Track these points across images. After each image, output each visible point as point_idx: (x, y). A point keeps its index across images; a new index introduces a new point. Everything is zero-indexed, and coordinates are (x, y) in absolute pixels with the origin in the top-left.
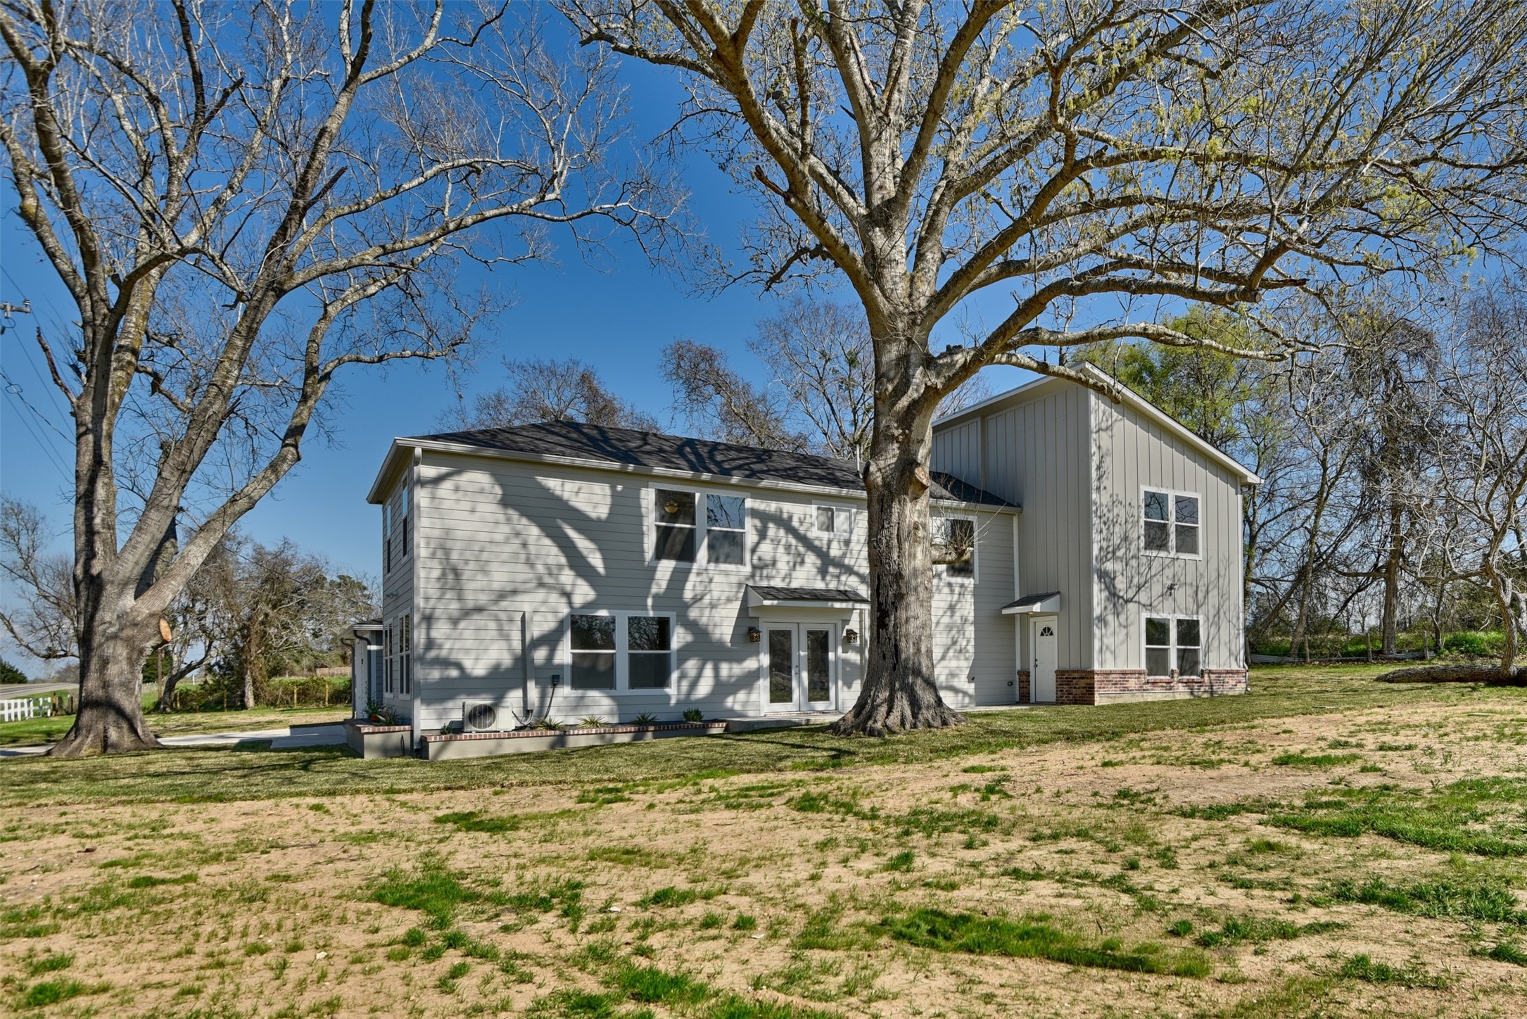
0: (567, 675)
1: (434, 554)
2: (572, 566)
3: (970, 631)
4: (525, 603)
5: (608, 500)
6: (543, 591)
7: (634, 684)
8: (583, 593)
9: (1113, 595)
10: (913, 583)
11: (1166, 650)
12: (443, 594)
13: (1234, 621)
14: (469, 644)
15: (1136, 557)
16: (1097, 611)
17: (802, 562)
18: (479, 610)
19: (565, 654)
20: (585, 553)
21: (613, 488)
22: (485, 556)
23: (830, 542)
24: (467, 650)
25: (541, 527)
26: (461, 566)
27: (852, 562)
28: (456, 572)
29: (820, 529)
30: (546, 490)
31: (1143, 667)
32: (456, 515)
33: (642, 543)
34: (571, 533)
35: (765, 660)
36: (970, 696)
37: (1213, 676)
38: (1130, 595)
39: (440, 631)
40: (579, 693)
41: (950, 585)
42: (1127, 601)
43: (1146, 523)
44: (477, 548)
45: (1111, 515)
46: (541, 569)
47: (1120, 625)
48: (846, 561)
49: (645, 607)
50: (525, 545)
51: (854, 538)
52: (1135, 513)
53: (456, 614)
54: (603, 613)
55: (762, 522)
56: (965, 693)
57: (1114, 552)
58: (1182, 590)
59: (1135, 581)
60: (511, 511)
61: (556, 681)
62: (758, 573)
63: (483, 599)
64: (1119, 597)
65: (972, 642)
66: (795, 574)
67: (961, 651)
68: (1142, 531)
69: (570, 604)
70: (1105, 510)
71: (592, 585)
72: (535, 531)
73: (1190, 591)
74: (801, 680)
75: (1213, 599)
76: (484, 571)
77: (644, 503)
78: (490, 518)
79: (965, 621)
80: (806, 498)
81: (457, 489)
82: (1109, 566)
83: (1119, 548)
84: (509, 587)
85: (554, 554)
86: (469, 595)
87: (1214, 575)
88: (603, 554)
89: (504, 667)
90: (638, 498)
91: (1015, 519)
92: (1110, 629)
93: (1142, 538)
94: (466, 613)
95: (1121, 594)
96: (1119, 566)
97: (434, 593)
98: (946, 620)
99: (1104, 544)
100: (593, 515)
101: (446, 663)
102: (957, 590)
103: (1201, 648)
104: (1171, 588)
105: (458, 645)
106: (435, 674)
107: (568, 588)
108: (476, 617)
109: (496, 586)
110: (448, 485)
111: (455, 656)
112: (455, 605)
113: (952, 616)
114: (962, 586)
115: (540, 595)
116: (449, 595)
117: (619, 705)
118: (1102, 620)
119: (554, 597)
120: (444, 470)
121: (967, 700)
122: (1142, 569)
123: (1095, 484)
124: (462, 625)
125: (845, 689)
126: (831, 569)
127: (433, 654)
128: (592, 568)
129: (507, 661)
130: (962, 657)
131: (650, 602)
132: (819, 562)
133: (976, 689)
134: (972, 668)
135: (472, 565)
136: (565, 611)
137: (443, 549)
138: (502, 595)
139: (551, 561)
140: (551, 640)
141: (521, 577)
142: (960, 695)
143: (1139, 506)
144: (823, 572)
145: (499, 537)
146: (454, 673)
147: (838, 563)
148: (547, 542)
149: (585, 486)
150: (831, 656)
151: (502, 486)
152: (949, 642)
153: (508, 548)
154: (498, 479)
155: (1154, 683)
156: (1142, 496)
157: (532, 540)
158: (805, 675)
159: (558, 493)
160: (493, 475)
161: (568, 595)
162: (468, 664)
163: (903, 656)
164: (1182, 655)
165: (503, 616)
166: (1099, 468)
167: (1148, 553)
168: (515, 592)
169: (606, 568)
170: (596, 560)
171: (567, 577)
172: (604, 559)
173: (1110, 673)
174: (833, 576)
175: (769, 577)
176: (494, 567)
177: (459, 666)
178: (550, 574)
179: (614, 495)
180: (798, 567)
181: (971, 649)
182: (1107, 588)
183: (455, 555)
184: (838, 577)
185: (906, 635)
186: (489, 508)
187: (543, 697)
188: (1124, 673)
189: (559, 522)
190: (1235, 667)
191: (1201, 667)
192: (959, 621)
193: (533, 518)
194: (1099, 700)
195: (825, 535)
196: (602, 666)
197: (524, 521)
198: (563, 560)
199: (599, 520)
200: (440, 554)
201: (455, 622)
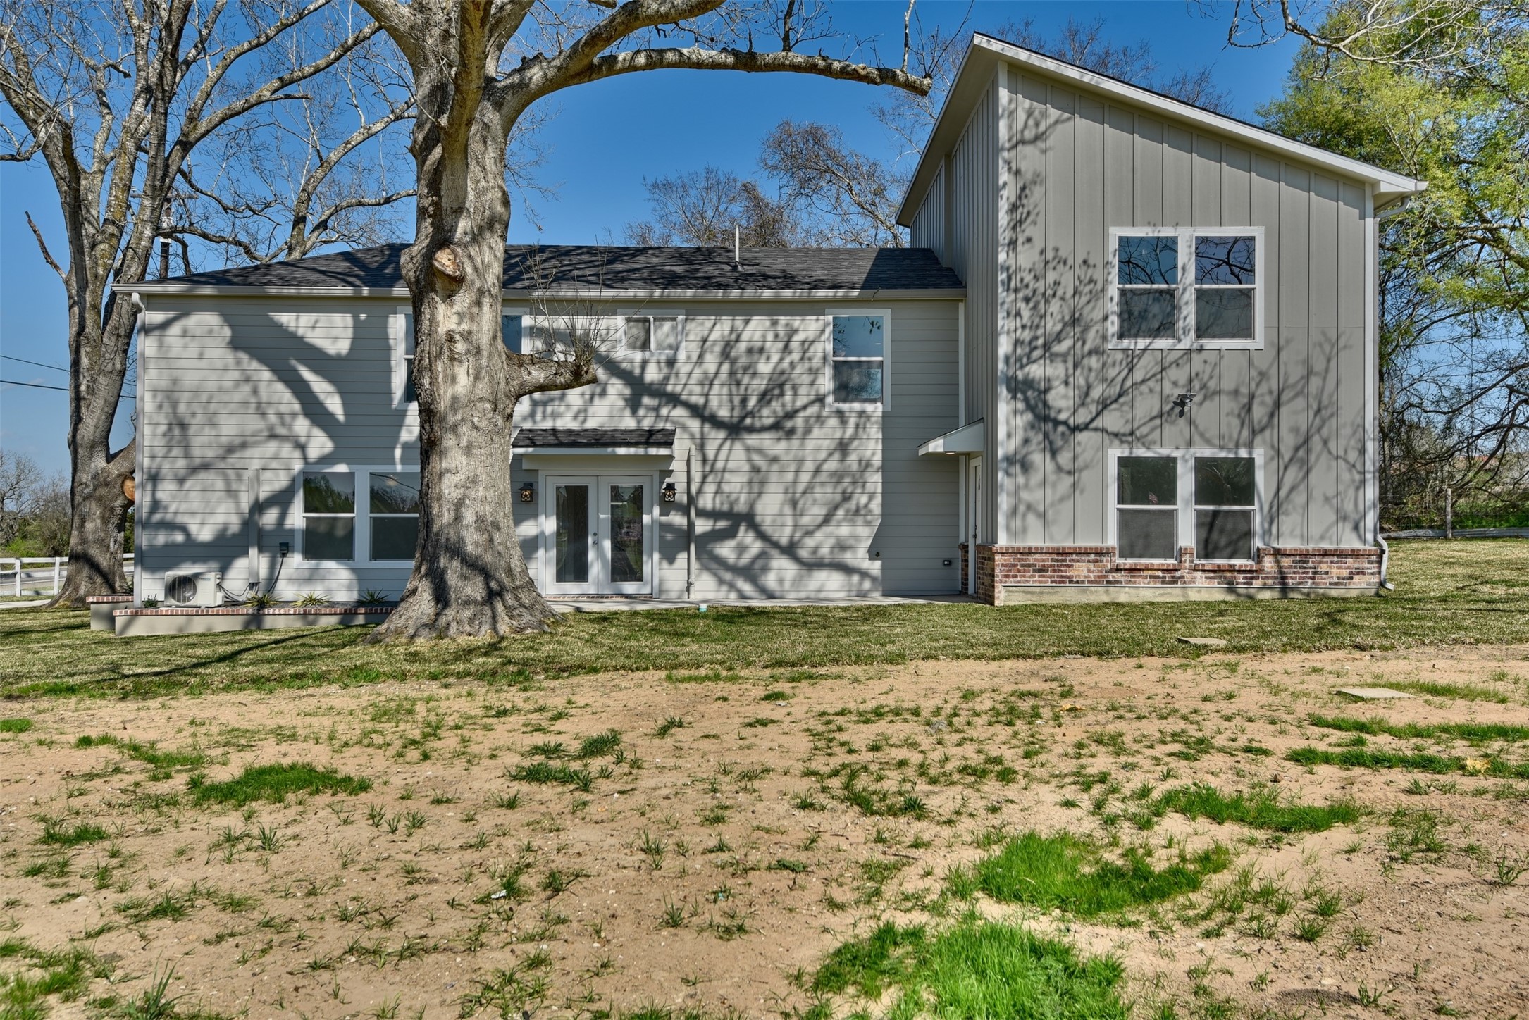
0: (298, 541)
1: (160, 407)
2: (307, 413)
3: (875, 481)
4: (254, 459)
5: (350, 333)
6: (273, 444)
7: (377, 554)
8: (320, 444)
9: (1042, 417)
10: (452, 419)
11: (1172, 512)
12: (169, 451)
13: (1353, 456)
14: (195, 506)
15: (1098, 351)
16: (1005, 447)
17: (603, 393)
18: (205, 467)
19: (297, 518)
20: (322, 397)
21: (356, 318)
22: (212, 407)
23: (644, 363)
24: (193, 513)
25: (274, 370)
26: (187, 419)
27: (678, 389)
28: (183, 426)
29: (632, 346)
30: (279, 326)
31: (1112, 541)
32: (183, 363)
33: (390, 382)
34: (307, 375)
35: (549, 525)
36: (874, 579)
37: (1286, 562)
38: (1082, 417)
39: (166, 490)
40: (312, 563)
41: (840, 413)
42: (1075, 429)
43: (1123, 292)
44: (204, 397)
45: (1040, 286)
46: (273, 419)
47: (1059, 469)
48: (669, 388)
49: (392, 461)
50: (255, 392)
51: (682, 355)
52: (1098, 275)
53: (182, 473)
54: (342, 468)
55: (546, 342)
56: (864, 574)
57: (1047, 347)
58: (1211, 405)
59: (1096, 393)
60: (242, 355)
61: (285, 549)
62: (539, 410)
63: (210, 453)
64: (1056, 423)
65: (878, 499)
66: (591, 410)
67: (857, 511)
68: (1113, 307)
69: (305, 458)
70: (1028, 278)
71: (331, 436)
72: (266, 375)
73: (1228, 404)
74: (599, 555)
75: (1293, 416)
76: (213, 425)
77: (391, 333)
78: (219, 364)
79: (865, 465)
80: (611, 307)
81: (185, 333)
82: (1036, 371)
83: (1058, 338)
84: (237, 441)
85: (287, 401)
86: (196, 452)
87: (1296, 373)
88: (343, 398)
89: (230, 532)
90: (385, 327)
91: (961, 306)
92: (1036, 478)
93: (1114, 319)
94: (194, 470)
95: (1063, 417)
96: (1056, 371)
97: (160, 452)
98: (831, 465)
99: (1026, 335)
100: (332, 352)
101: (171, 526)
102: (852, 421)
103: (1258, 511)
104: (1181, 402)
105: (184, 507)
106: (161, 539)
107: (303, 440)
108: (203, 475)
109: (224, 440)
110: (175, 330)
111: (180, 519)
112: (181, 463)
113: (842, 460)
114: (861, 414)
115: (272, 447)
116: (176, 452)
117: (360, 580)
118: (1020, 462)
119: (287, 451)
120: (171, 314)
121: (867, 585)
122: (1112, 373)
123: (1004, 236)
124: (188, 485)
125: (665, 565)
126: (646, 400)
127: (157, 517)
128: (331, 416)
129: (235, 524)
130: (860, 520)
131: (398, 453)
132: (627, 392)
133: (883, 569)
134: (877, 538)
135: (199, 419)
136: (298, 466)
137: (169, 399)
138: (230, 449)
139: (284, 409)
140: (282, 500)
141: (249, 430)
142: (856, 578)
143: (1107, 264)
144: (633, 404)
145: (228, 385)
146: (179, 538)
147: (658, 392)
148: (280, 386)
149: (324, 319)
150: (646, 519)
151: (231, 326)
152: (838, 498)
153: (237, 397)
154: (228, 319)
155: (1132, 571)
156: (1113, 245)
157: (262, 387)
158: (607, 544)
159: (292, 329)
160: (222, 315)
161: (302, 447)
162: (193, 529)
163: (436, 528)
164: (1208, 525)
165: (232, 474)
166: (1013, 208)
167: (1125, 343)
168: (244, 446)
169: (346, 414)
170: (335, 405)
171: (302, 426)
172: (345, 404)
173: (1030, 552)
174: (649, 408)
175: (554, 416)
176: (222, 419)
177: (183, 529)
178: (283, 425)
179: (357, 326)
180: (597, 401)
181: (876, 507)
182: (1030, 407)
183: (182, 408)
184: (656, 409)
185: (439, 498)
186: (219, 352)
187: (272, 567)
188: (1062, 553)
189: (293, 362)
190: (1350, 542)
191: (1258, 543)
192: (855, 467)
193: (262, 360)
194: (1002, 597)
195: (638, 356)
196: (340, 532)
197: (255, 364)
198: (297, 407)
199: (338, 358)
200: (167, 408)
201: (181, 481)
